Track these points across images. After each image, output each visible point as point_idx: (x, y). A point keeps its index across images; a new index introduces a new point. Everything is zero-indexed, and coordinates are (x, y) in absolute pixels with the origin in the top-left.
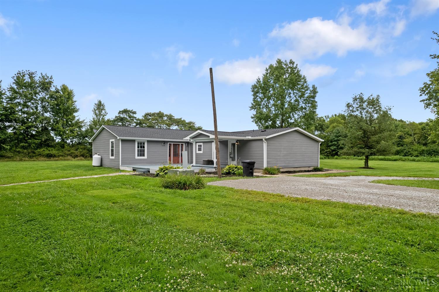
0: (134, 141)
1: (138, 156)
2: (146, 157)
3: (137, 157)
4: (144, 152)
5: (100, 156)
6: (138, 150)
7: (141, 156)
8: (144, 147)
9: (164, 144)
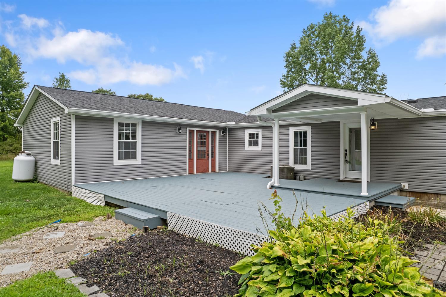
0: (109, 121)
1: (120, 158)
2: (138, 161)
3: (117, 161)
4: (135, 149)
5: (31, 158)
6: (119, 142)
7: (127, 157)
8: (134, 137)
9: (179, 130)
